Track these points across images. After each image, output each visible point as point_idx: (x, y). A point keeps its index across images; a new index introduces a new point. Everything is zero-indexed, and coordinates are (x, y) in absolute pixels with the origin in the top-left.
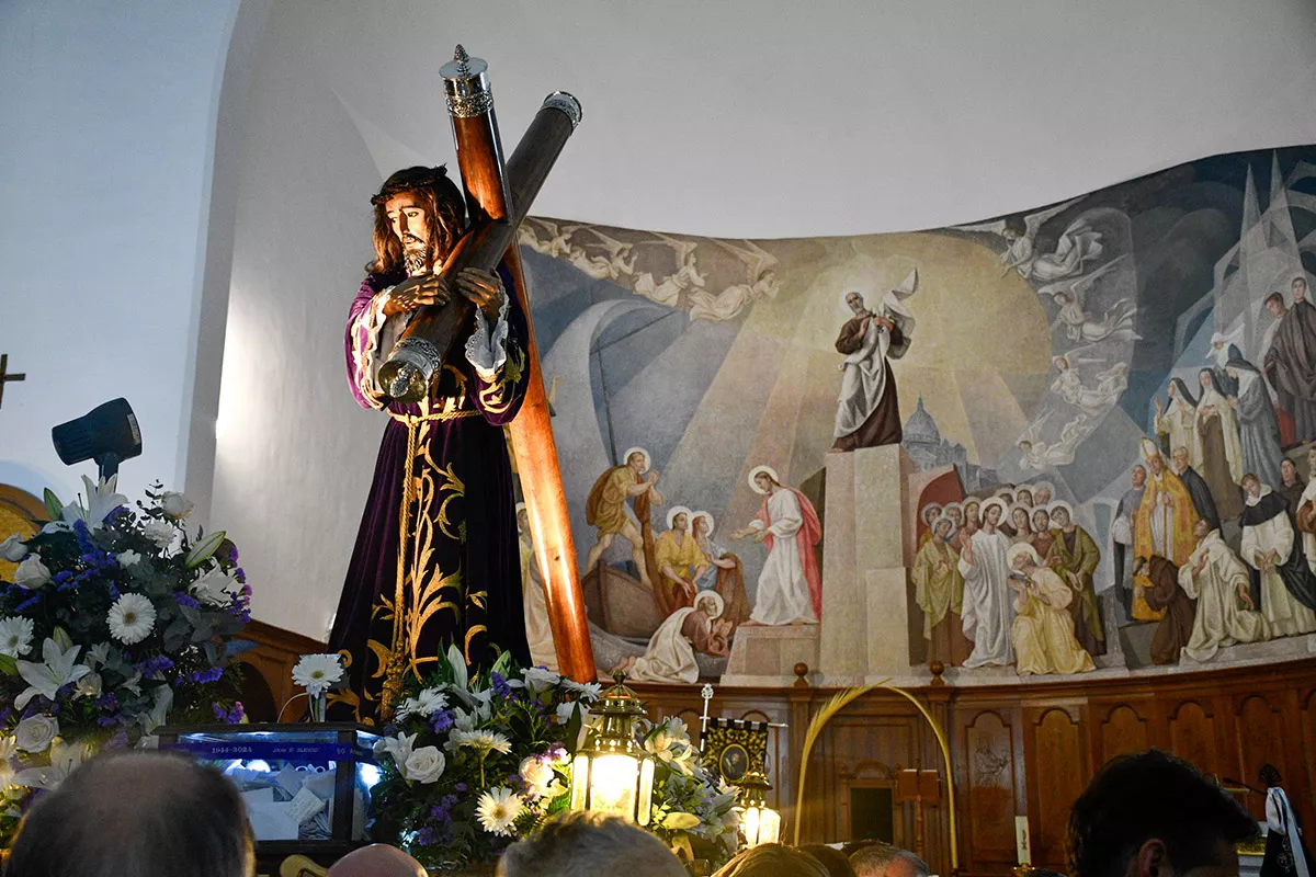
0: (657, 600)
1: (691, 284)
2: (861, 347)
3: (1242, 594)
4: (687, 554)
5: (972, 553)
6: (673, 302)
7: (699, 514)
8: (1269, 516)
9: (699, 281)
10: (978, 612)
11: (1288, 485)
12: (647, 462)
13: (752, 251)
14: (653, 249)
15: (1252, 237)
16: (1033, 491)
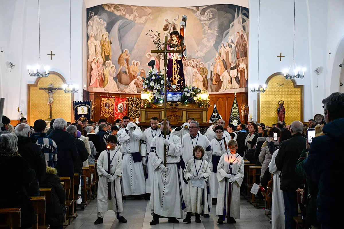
0: (130, 78)
1: (136, 16)
2: (168, 30)
3: (229, 81)
4: (135, 70)
5: (186, 70)
6: (132, 20)
7: (137, 62)
8: (234, 69)
9: (137, 15)
10: (187, 81)
11: (237, 64)
12: (128, 52)
13: (147, 9)
14: (128, 8)
15: (236, 21)
16: (198, 60)
